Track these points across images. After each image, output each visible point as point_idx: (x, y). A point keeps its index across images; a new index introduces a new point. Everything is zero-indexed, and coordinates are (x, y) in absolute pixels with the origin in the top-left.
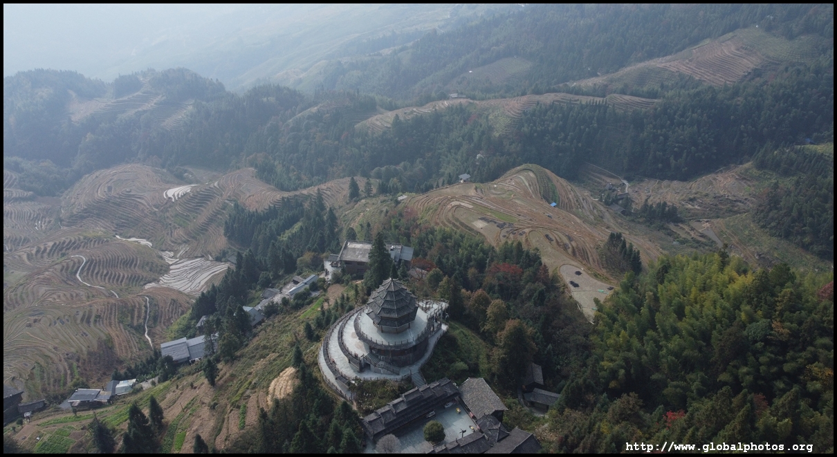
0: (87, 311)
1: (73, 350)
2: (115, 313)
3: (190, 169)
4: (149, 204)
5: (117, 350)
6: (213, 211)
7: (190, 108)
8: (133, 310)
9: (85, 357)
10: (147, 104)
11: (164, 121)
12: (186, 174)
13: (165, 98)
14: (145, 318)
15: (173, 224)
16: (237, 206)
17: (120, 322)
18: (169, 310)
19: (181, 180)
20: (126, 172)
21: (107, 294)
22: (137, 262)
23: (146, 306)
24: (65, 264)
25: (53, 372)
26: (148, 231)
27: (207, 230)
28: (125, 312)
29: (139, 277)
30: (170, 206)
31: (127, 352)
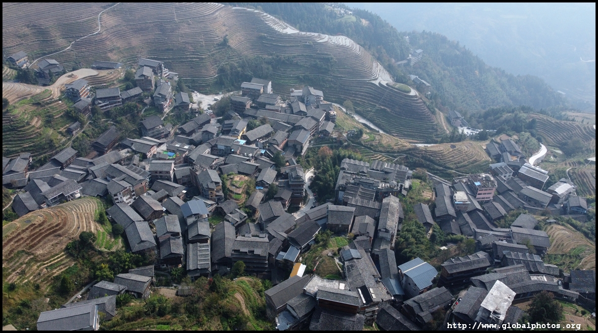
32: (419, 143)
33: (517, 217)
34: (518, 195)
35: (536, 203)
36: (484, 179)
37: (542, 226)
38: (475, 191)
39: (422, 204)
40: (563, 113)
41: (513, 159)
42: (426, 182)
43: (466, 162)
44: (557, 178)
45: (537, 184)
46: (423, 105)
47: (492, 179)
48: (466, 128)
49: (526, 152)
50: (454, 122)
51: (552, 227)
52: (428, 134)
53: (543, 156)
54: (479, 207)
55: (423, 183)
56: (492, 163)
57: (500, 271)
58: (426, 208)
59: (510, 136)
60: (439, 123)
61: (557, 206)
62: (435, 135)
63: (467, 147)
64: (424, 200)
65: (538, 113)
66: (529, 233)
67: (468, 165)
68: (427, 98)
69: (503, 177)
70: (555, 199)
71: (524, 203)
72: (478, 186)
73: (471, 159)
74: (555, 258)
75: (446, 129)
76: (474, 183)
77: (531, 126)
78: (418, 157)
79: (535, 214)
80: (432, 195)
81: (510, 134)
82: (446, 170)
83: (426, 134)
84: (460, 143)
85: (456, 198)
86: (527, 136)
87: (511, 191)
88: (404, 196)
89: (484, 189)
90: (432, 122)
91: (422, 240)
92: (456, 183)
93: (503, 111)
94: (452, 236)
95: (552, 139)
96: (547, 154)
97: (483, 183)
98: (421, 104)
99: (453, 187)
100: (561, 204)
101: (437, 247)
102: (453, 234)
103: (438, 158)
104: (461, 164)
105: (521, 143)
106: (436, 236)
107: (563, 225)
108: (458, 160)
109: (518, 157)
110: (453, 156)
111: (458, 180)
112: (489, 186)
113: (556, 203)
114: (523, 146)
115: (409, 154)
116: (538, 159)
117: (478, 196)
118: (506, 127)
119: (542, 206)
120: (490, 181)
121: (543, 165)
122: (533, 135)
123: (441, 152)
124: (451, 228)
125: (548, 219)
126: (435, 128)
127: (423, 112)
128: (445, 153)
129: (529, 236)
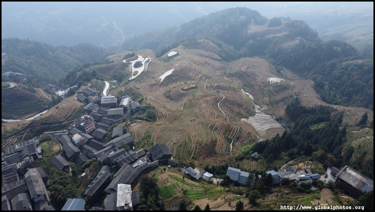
0: (213, 124)
1: (201, 140)
2: (223, 129)
3: (285, 69)
4: (260, 81)
5: (217, 147)
6: (285, 96)
7: (297, 41)
8: (231, 131)
9: (203, 145)
10: (279, 34)
11: (283, 44)
12: (282, 71)
13: (288, 33)
14: (234, 137)
15: (266, 94)
16: (297, 99)
17: (224, 134)
18: (245, 137)
19: (279, 74)
20: (257, 62)
21: (225, 118)
22: (243, 106)
23: (237, 131)
24: (216, 97)
25: (189, 147)
26: (255, 92)
27: (279, 104)
28: (228, 130)
29: (241, 113)
30: (268, 86)
31: (220, 150)
32: (35, 115)
33: (112, 131)
34: (107, 117)
35: (118, 117)
36: (84, 119)
37: (126, 129)
38: (84, 129)
39: (55, 157)
40: (107, 58)
41: (94, 98)
42: (51, 140)
43: (70, 113)
44: (121, 97)
45: (113, 106)
46: (24, 90)
47: (89, 117)
48: (60, 91)
49: (99, 90)
50: (51, 91)
51: (131, 126)
52: (38, 106)
53: (109, 88)
54: (90, 137)
55: (50, 142)
56: (85, 105)
57: (118, 175)
58: (59, 157)
59: (86, 85)
60: (41, 96)
61: (128, 112)
62: (43, 105)
63: (65, 104)
64: (56, 152)
65: (94, 65)
66: (122, 139)
67: (72, 114)
68: (25, 84)
69: (94, 111)
70: (125, 109)
71: (112, 119)
72: (83, 125)
73: (72, 109)
74: (140, 143)
75: (48, 97)
76: (80, 125)
77: (94, 75)
78: (39, 126)
79: (120, 123)
80: (60, 146)
81: (86, 84)
82: (61, 124)
83: (37, 107)
84: (61, 103)
85: (75, 140)
86: (95, 81)
87: (103, 117)
88: (41, 159)
89: (87, 125)
90: (37, 98)
91: (67, 181)
92: (71, 130)
93: (76, 72)
94: (84, 164)
95: (108, 76)
96: (110, 86)
97: (85, 122)
98: (23, 90)
99: (70, 133)
100: (129, 110)
101: (79, 177)
102: (84, 163)
103: (52, 120)
104: (68, 116)
105: (94, 86)
106: (75, 171)
107: (135, 122)
108: (64, 114)
109: (96, 95)
110: (60, 114)
111: (71, 128)
112: (89, 122)
113: (127, 111)
114: (96, 87)
115: (31, 127)
116: (107, 90)
117: (87, 131)
118: (82, 81)
119: (121, 116)
120: (88, 118)
121: (111, 92)
122: (98, 79)
123: (52, 115)
124: (81, 160)
125: (127, 123)
126: (41, 100)
127: (27, 95)
128: (55, 114)
129: (123, 140)
